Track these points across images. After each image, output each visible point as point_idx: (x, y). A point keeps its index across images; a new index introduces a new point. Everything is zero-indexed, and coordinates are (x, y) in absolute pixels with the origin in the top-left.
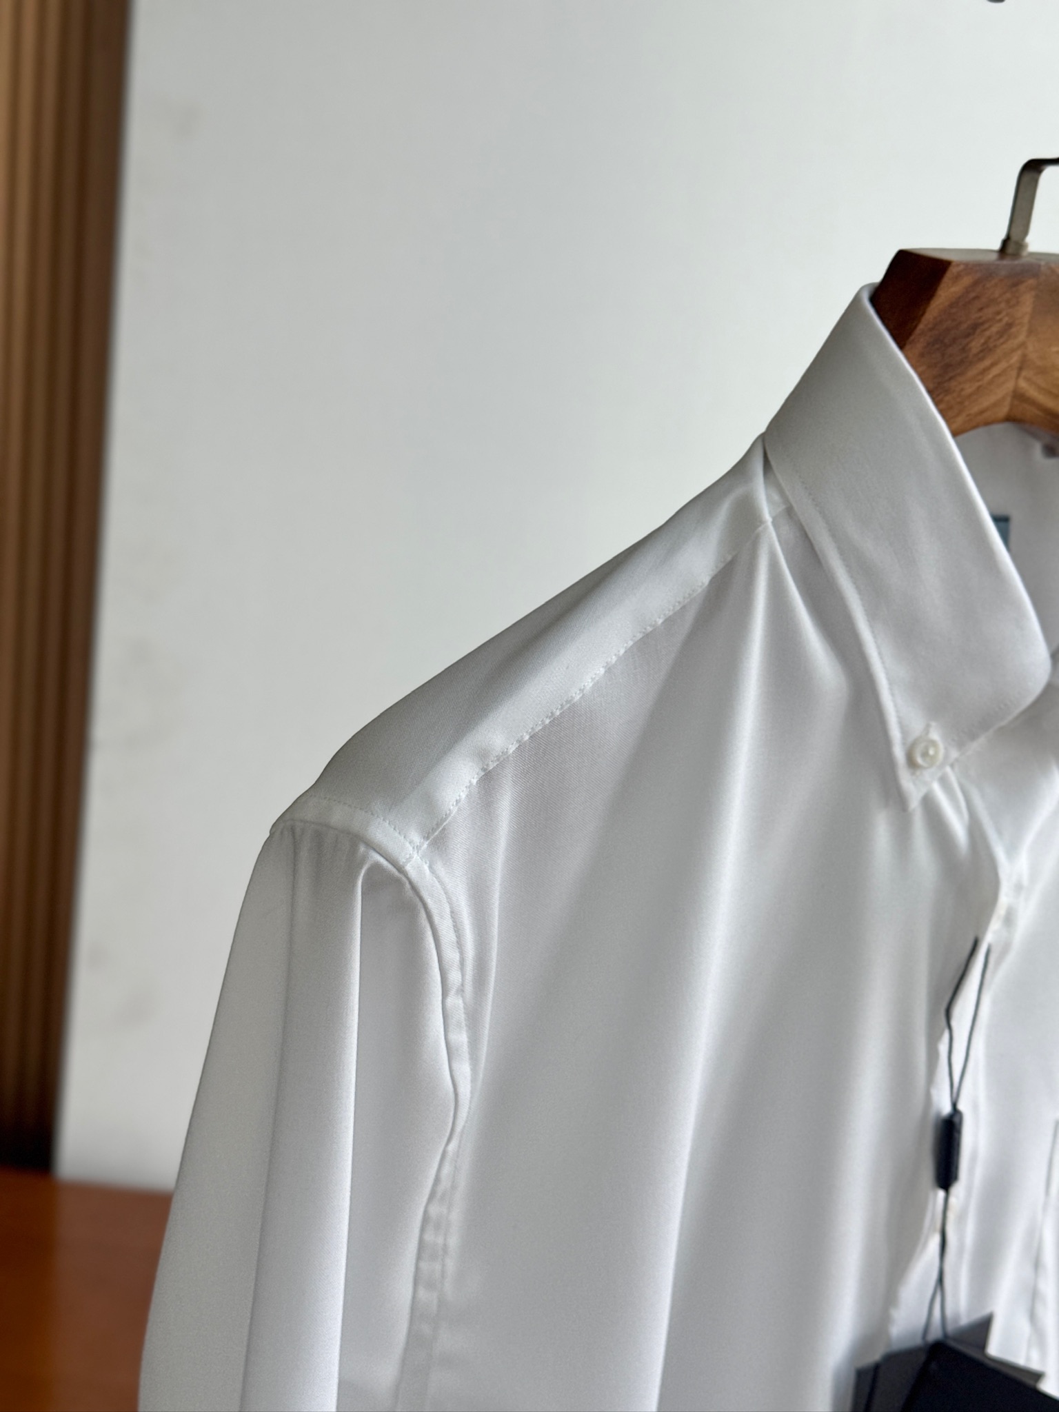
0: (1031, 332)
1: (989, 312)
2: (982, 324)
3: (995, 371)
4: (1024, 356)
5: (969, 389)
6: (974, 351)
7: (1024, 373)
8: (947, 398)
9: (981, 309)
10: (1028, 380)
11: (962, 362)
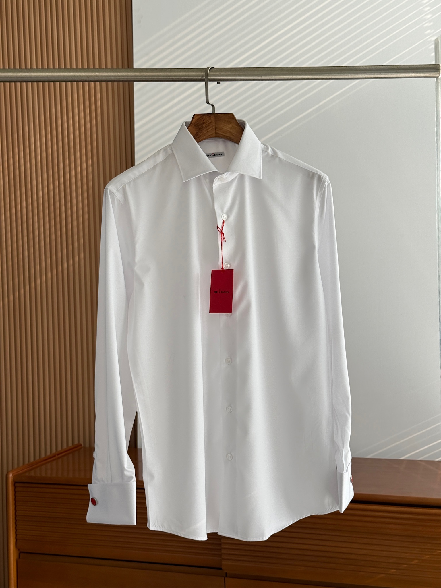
0: (215, 123)
1: (205, 121)
2: (205, 122)
3: (210, 129)
4: (216, 127)
5: (205, 132)
6: (204, 126)
7: (216, 129)
8: (201, 133)
9: (204, 120)
10: (217, 130)
11: (202, 128)
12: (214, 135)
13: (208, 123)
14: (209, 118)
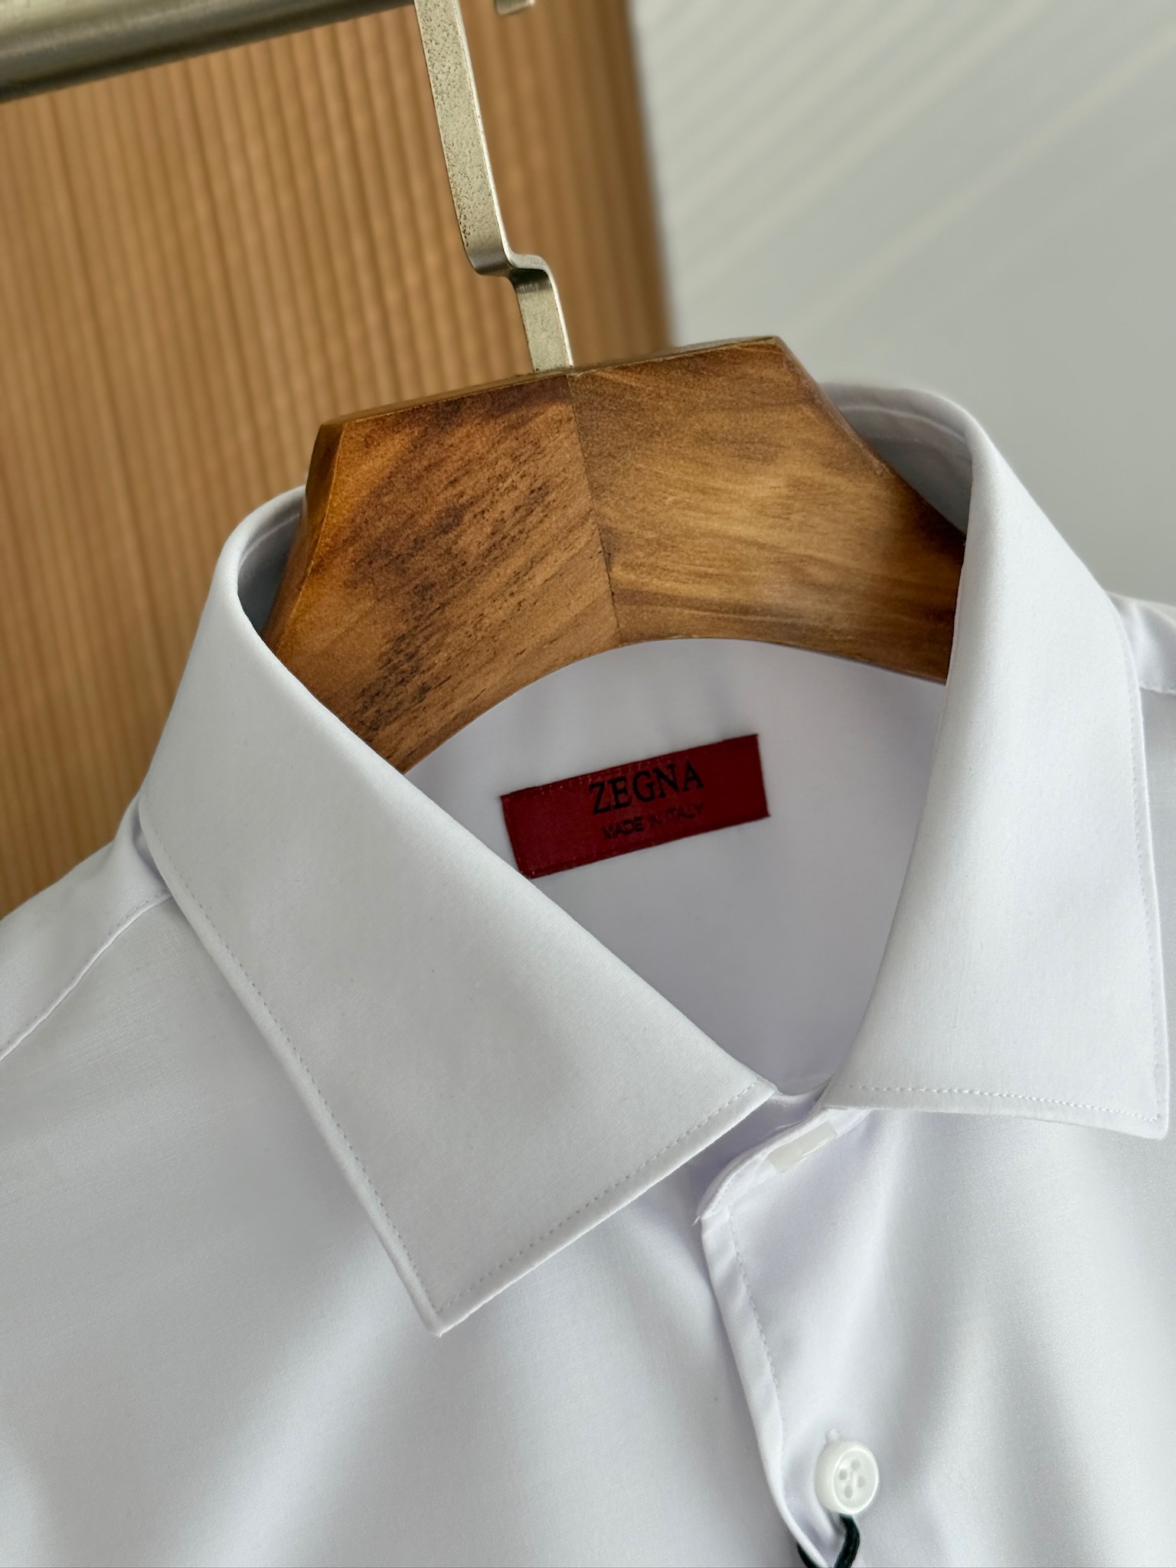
12: (607, 622)
13: (505, 506)
14: (509, 444)
